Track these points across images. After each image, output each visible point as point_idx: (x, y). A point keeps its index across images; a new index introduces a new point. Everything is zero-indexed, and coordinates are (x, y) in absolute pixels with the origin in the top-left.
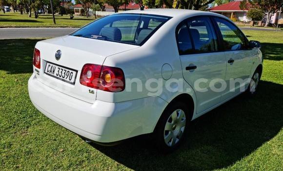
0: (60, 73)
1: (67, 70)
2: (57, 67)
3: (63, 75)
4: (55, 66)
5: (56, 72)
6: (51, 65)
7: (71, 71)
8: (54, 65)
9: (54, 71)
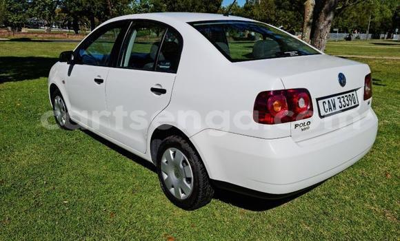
0: (343, 103)
1: (348, 94)
2: (336, 98)
3: (347, 102)
4: (332, 98)
5: (338, 104)
6: (326, 100)
7: (351, 94)
8: (330, 99)
9: (334, 106)
